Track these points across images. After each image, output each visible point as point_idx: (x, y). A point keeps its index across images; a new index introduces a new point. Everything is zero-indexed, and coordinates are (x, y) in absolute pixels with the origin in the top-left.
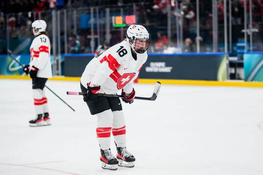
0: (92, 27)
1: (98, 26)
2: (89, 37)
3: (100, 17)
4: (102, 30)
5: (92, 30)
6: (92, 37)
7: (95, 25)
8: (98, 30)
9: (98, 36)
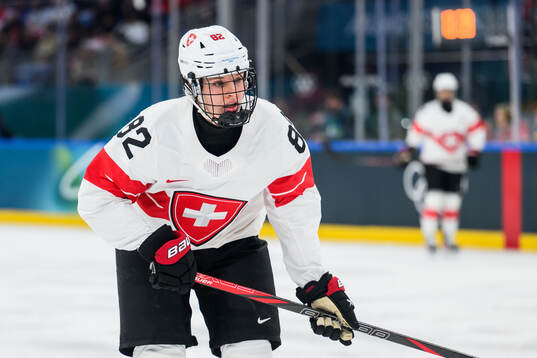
0: (360, 45)
1: (381, 45)
2: (347, 81)
3: (388, 10)
4: (395, 59)
5: (360, 59)
6: (359, 82)
7: (371, 40)
8: (382, 60)
9: (379, 81)
